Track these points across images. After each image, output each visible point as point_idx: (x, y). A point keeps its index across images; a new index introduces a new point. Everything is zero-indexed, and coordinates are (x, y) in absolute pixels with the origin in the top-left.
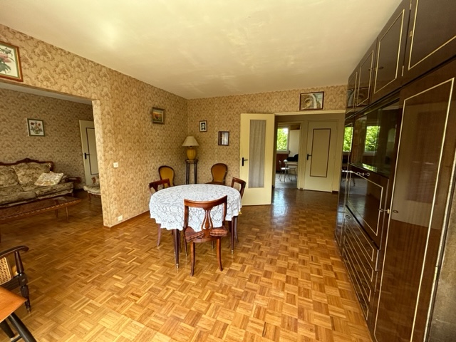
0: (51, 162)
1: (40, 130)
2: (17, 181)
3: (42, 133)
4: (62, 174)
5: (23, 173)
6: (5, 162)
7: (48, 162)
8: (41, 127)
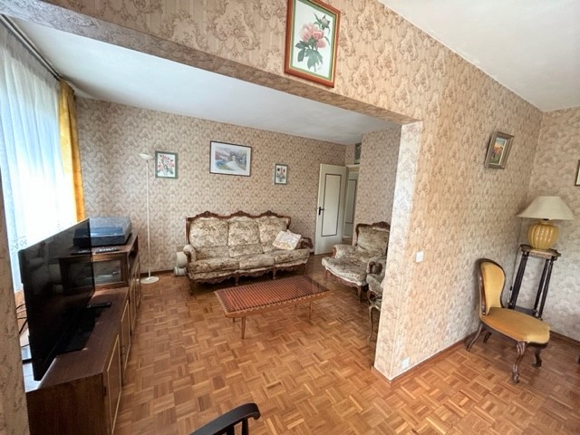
0: (289, 218)
1: (284, 177)
2: (259, 238)
3: (284, 181)
4: (299, 236)
5: (264, 229)
6: (251, 214)
7: (287, 217)
8: (285, 174)
